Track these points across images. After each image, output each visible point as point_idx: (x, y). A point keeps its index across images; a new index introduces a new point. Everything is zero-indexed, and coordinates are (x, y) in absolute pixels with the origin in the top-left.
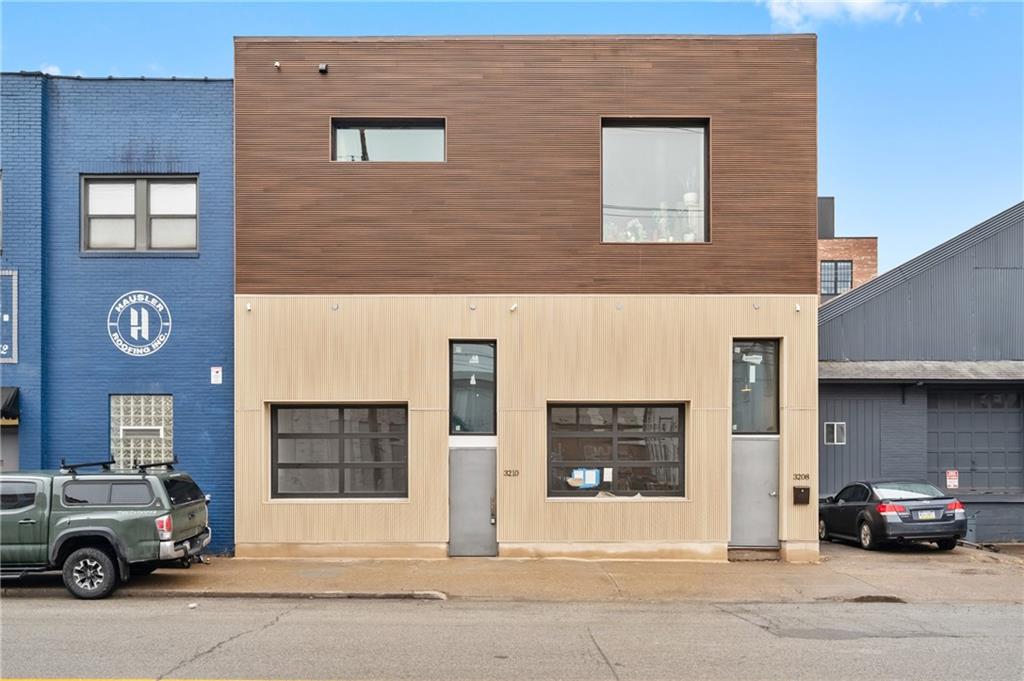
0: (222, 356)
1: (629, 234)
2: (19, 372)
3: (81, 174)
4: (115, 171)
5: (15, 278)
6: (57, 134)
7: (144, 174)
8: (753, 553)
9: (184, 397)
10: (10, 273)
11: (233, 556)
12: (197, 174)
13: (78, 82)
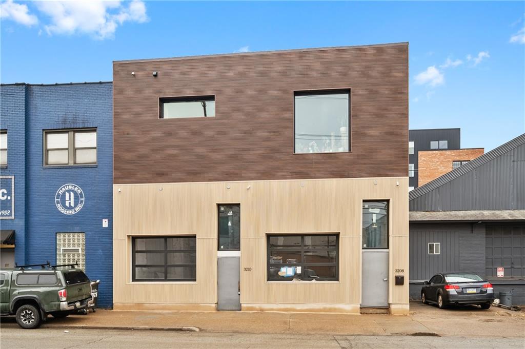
0: (108, 214)
1: (310, 148)
2: (14, 223)
3: (43, 130)
4: (59, 128)
5: (13, 179)
6: (32, 111)
7: (72, 129)
8: (374, 310)
9: (90, 233)
10: (11, 177)
11: (113, 309)
12: (97, 127)
13: (42, 87)
